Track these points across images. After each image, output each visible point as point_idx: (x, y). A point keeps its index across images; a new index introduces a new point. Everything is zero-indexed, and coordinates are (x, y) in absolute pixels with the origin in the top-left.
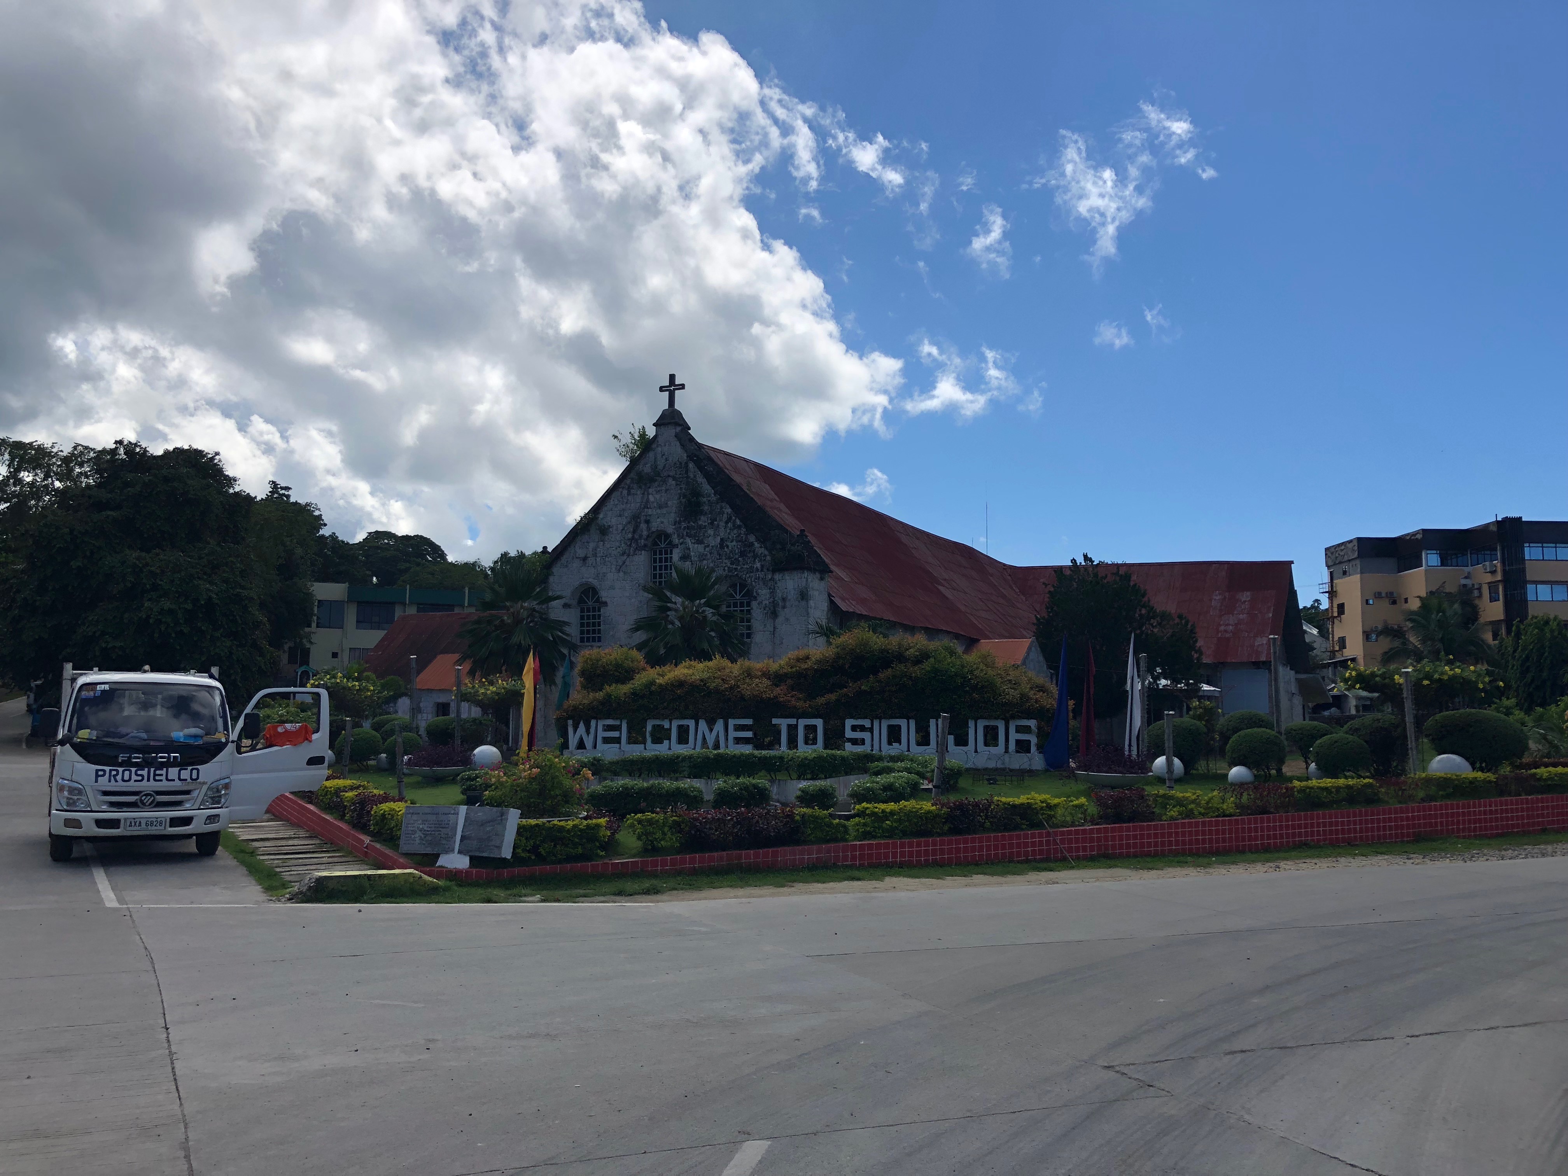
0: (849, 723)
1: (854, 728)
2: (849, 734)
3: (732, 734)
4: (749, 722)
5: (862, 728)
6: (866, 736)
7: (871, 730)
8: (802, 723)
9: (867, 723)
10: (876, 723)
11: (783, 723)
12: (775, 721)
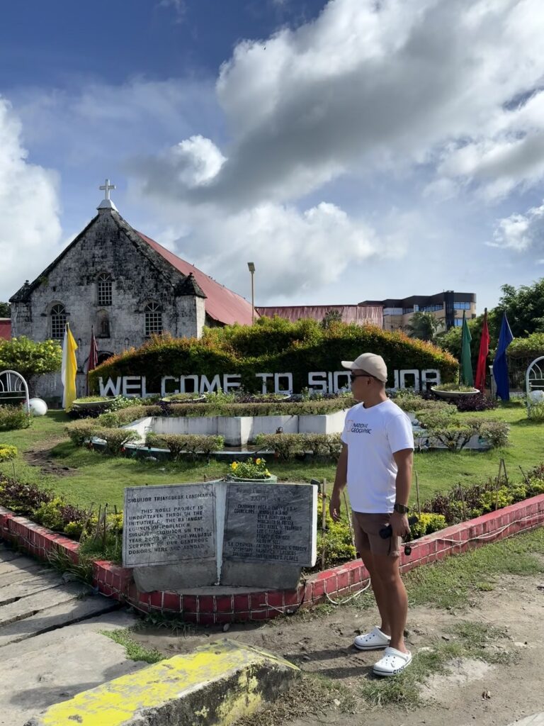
0: (311, 375)
1: (315, 378)
2: (311, 382)
3: (226, 384)
4: (239, 376)
5: (320, 378)
6: (323, 383)
7: (326, 379)
8: (277, 376)
9: (323, 374)
10: (330, 374)
11: (264, 376)
12: (258, 375)
